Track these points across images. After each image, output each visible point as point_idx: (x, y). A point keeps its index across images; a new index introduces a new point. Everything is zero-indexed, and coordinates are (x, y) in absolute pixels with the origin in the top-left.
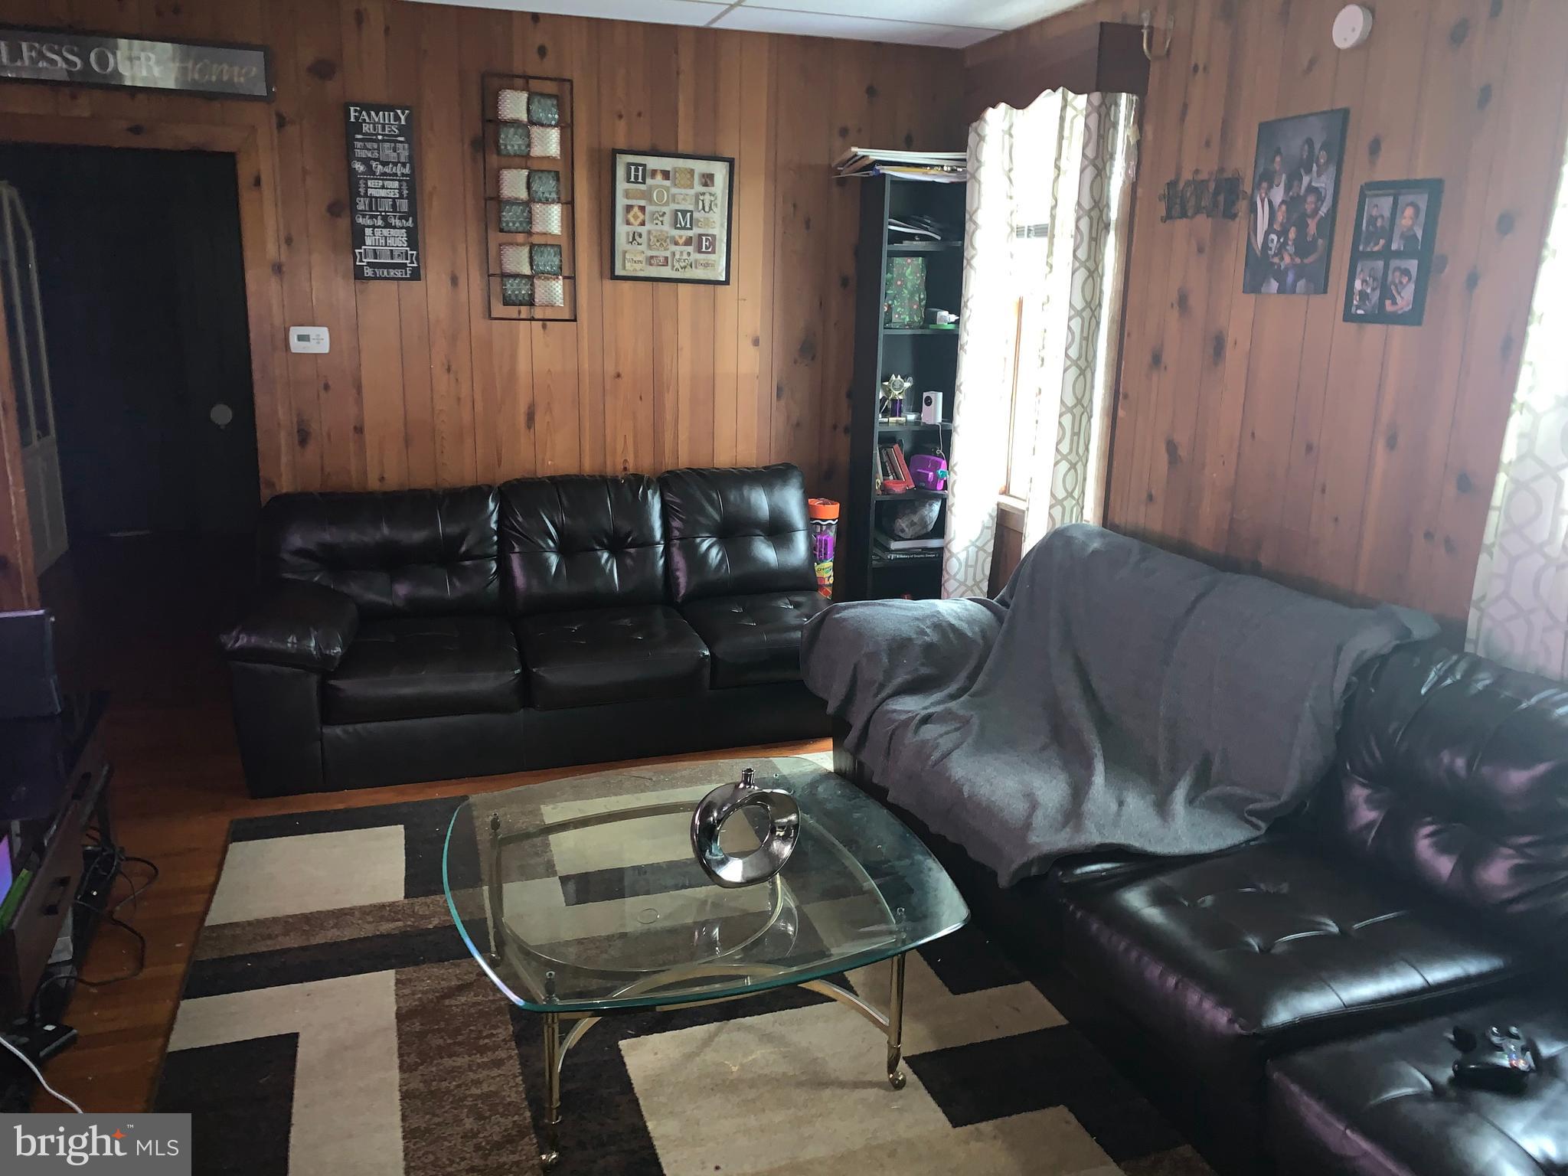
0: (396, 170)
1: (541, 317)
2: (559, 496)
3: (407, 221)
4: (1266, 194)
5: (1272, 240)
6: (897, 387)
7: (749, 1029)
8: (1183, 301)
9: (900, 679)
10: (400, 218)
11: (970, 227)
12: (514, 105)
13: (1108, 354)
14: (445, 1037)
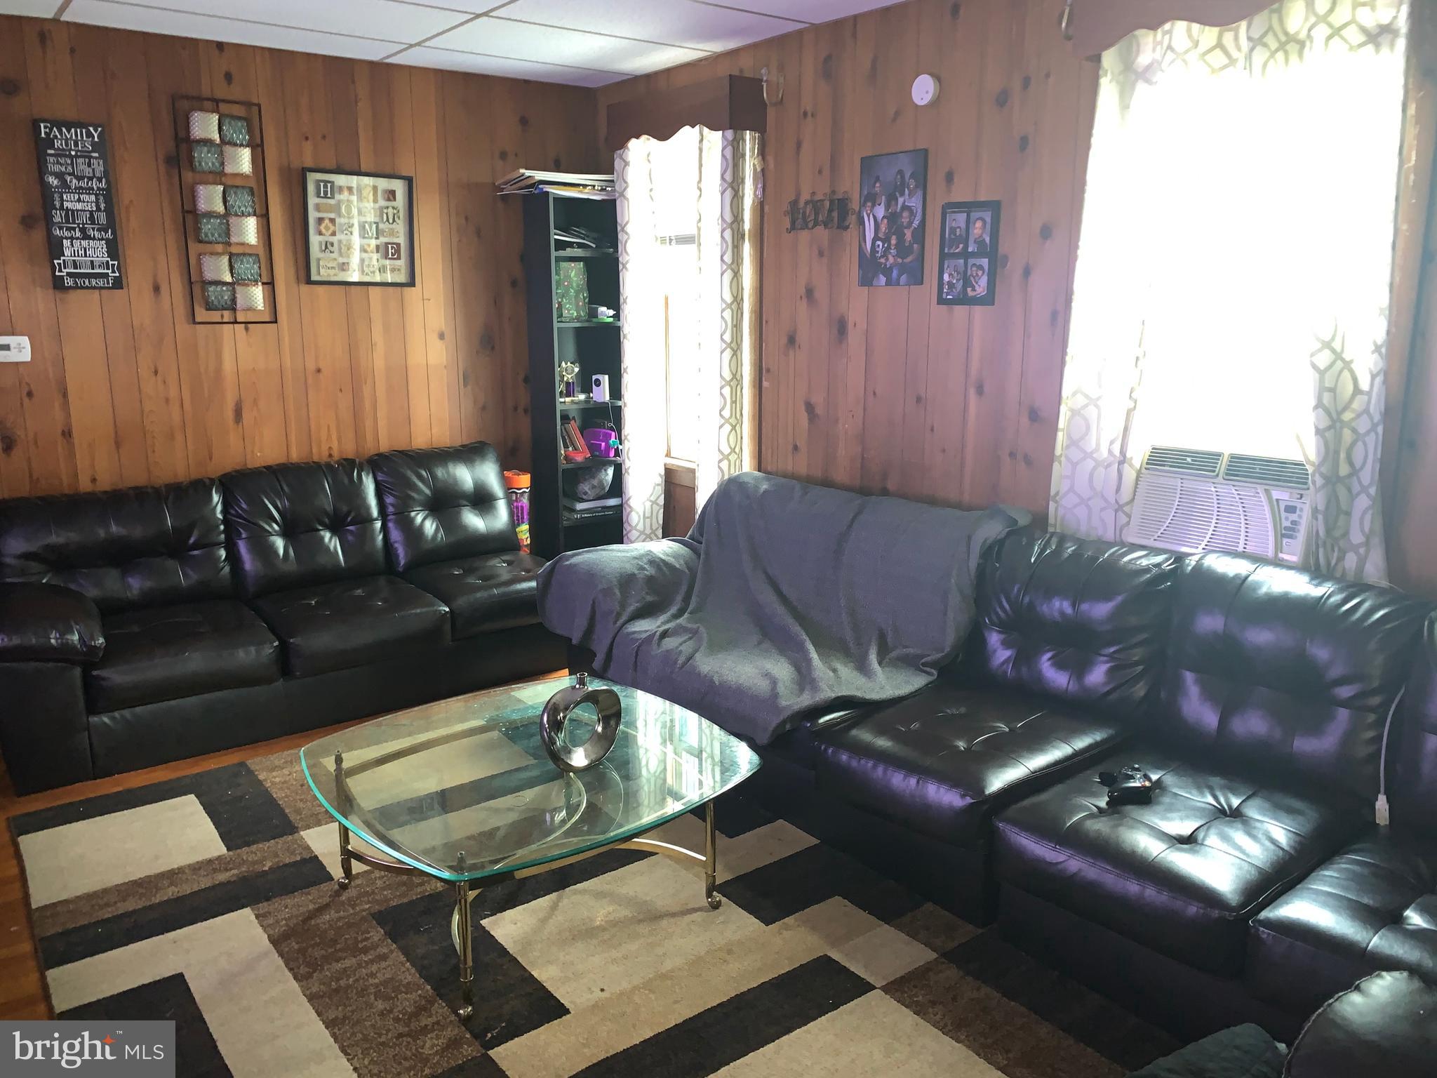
0: (92, 184)
1: (243, 320)
2: (281, 485)
3: (106, 232)
4: (871, 211)
5: (879, 245)
6: (569, 371)
7: (584, 892)
8: (810, 293)
9: (632, 607)
10: (99, 230)
11: (623, 237)
12: (206, 125)
13: (751, 338)
14: (326, 948)
